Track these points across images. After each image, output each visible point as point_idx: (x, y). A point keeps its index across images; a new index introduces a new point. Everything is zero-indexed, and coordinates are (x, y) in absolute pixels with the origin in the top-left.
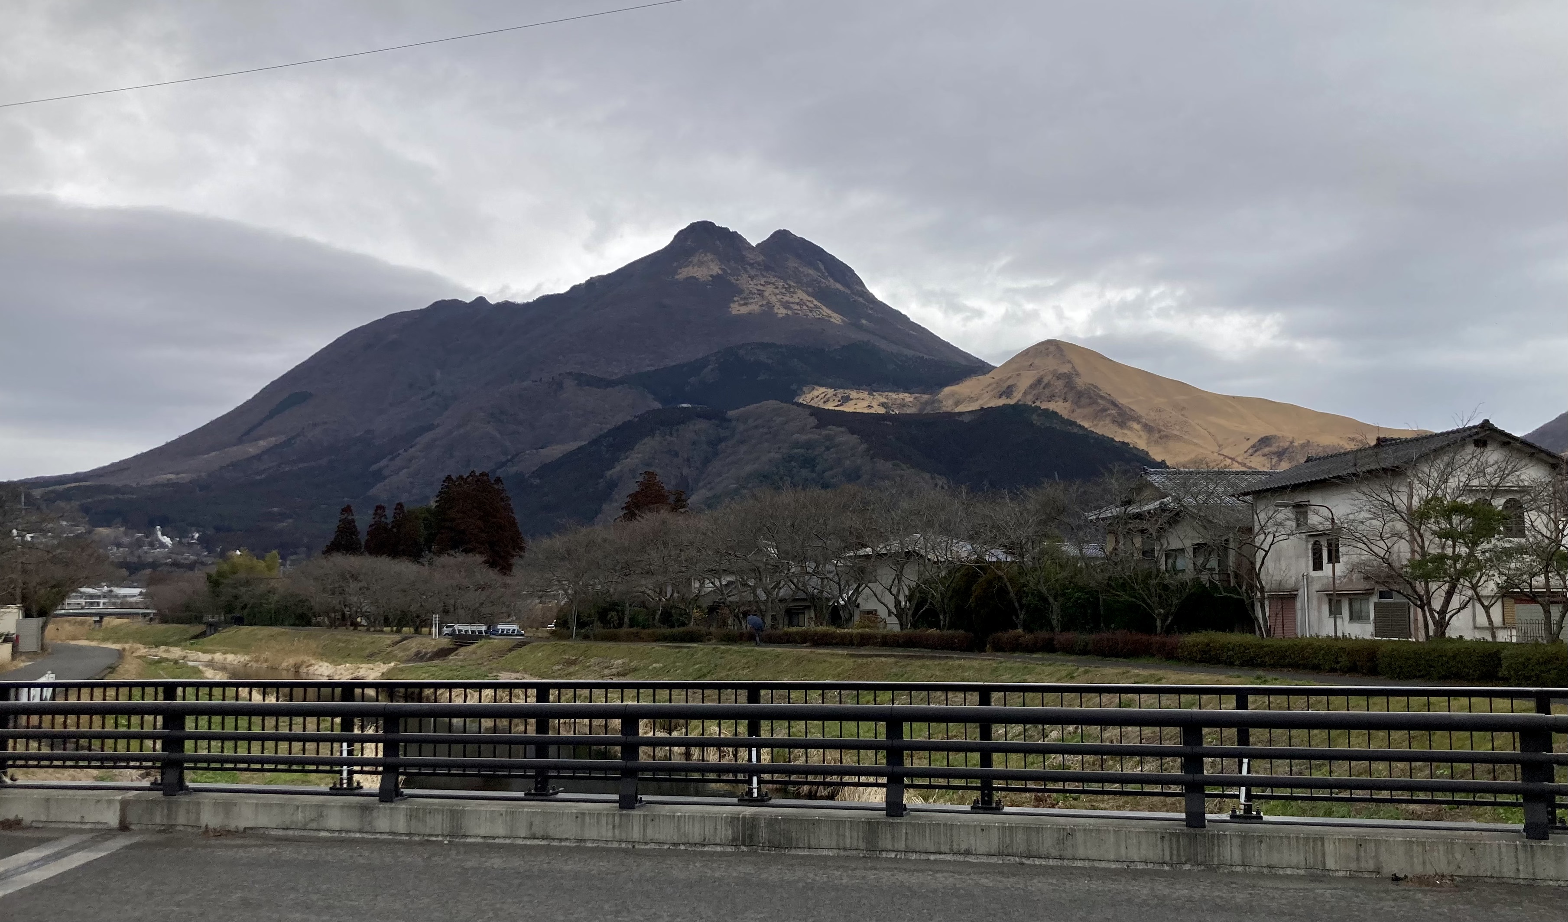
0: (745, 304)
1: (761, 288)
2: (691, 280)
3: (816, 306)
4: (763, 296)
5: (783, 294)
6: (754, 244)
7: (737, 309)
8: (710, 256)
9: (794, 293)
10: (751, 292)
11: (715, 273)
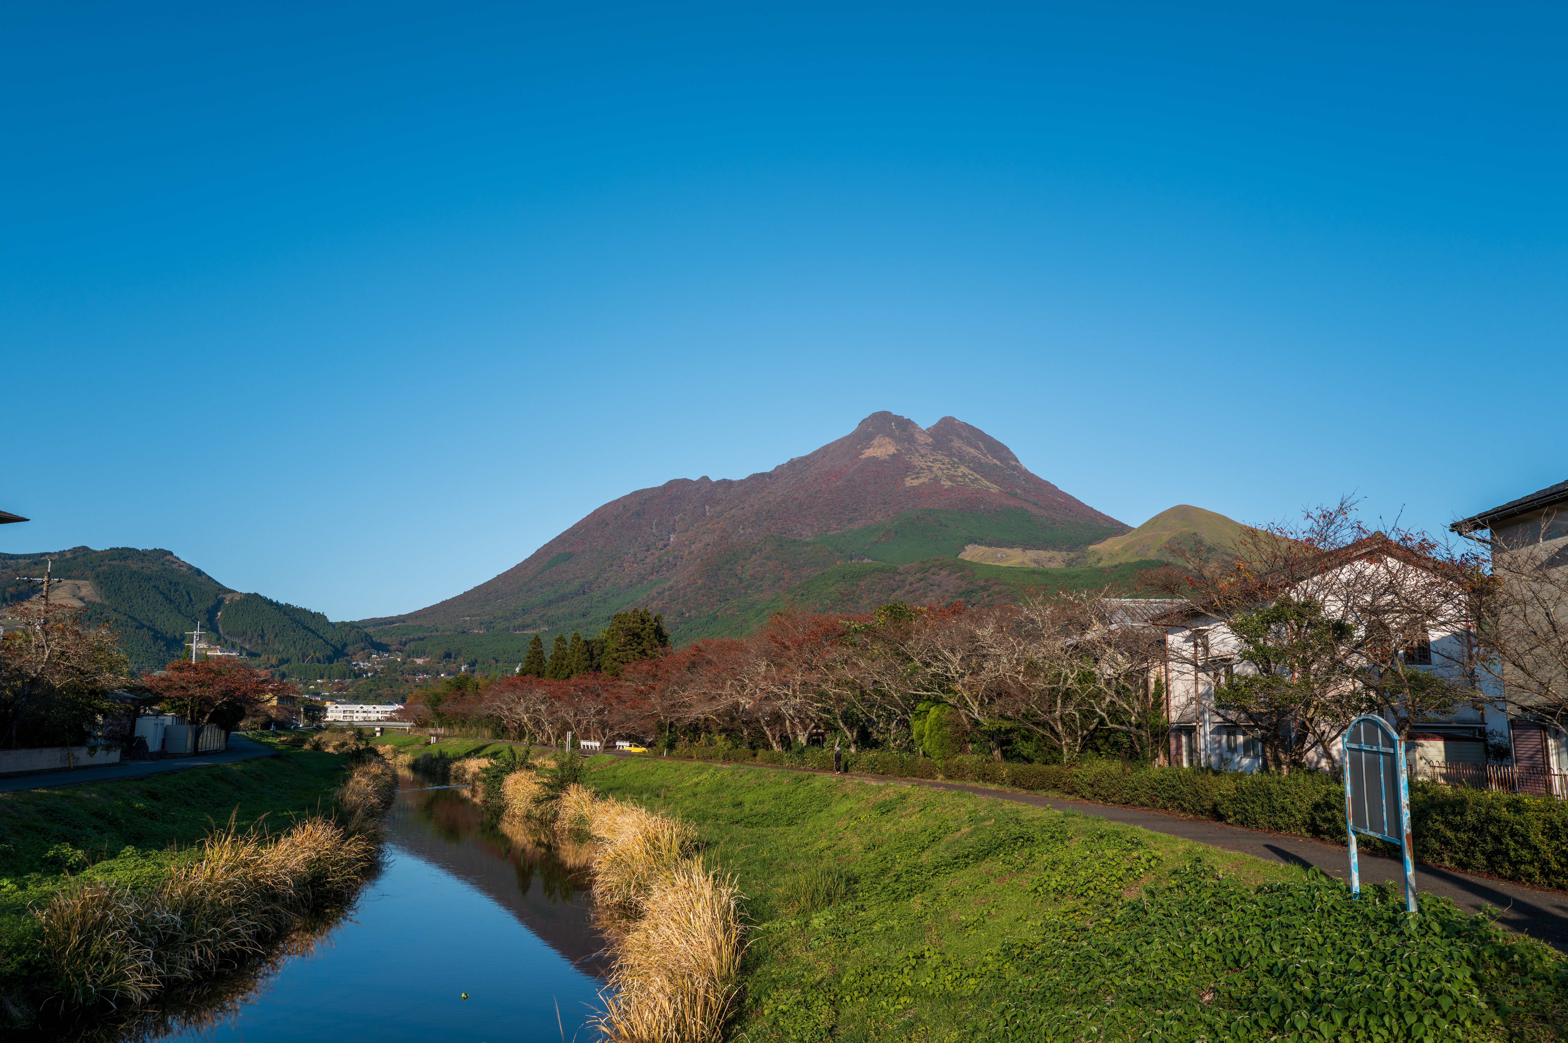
0: (917, 478)
1: (930, 464)
2: (873, 460)
3: (976, 479)
4: (932, 472)
5: (948, 469)
6: (924, 429)
7: (910, 482)
8: (887, 439)
9: (958, 467)
10: (922, 468)
11: (891, 453)
